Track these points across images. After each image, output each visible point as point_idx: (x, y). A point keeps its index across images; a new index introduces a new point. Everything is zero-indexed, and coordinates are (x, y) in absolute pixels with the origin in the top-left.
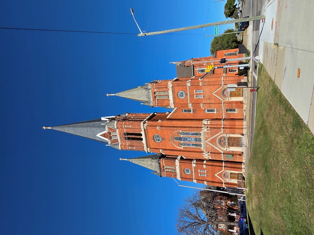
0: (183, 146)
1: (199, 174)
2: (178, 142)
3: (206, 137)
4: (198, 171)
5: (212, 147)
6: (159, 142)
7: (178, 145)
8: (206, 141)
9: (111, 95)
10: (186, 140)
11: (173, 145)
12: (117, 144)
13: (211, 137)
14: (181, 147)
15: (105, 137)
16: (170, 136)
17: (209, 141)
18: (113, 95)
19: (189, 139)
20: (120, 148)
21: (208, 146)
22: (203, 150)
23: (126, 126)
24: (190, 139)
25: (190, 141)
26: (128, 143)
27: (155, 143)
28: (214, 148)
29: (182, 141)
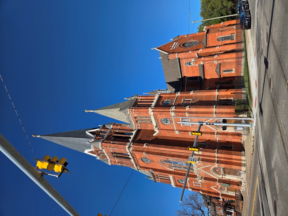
0: (173, 168)
1: (194, 185)
2: (168, 164)
3: (198, 165)
4: (193, 183)
5: (205, 173)
6: (148, 162)
7: (168, 166)
8: (199, 169)
9: (90, 111)
10: (177, 164)
11: (163, 167)
12: (106, 160)
13: (204, 166)
14: (172, 168)
15: (93, 154)
16: (158, 160)
17: (202, 169)
18: (92, 111)
19: (179, 163)
20: (110, 164)
21: (200, 172)
22: (196, 174)
23: (111, 148)
24: (181, 163)
25: (181, 164)
26: (117, 160)
27: (144, 163)
28: (207, 174)
29: (172, 164)
